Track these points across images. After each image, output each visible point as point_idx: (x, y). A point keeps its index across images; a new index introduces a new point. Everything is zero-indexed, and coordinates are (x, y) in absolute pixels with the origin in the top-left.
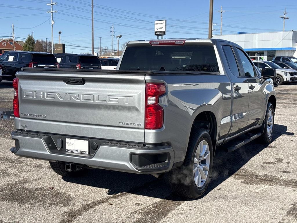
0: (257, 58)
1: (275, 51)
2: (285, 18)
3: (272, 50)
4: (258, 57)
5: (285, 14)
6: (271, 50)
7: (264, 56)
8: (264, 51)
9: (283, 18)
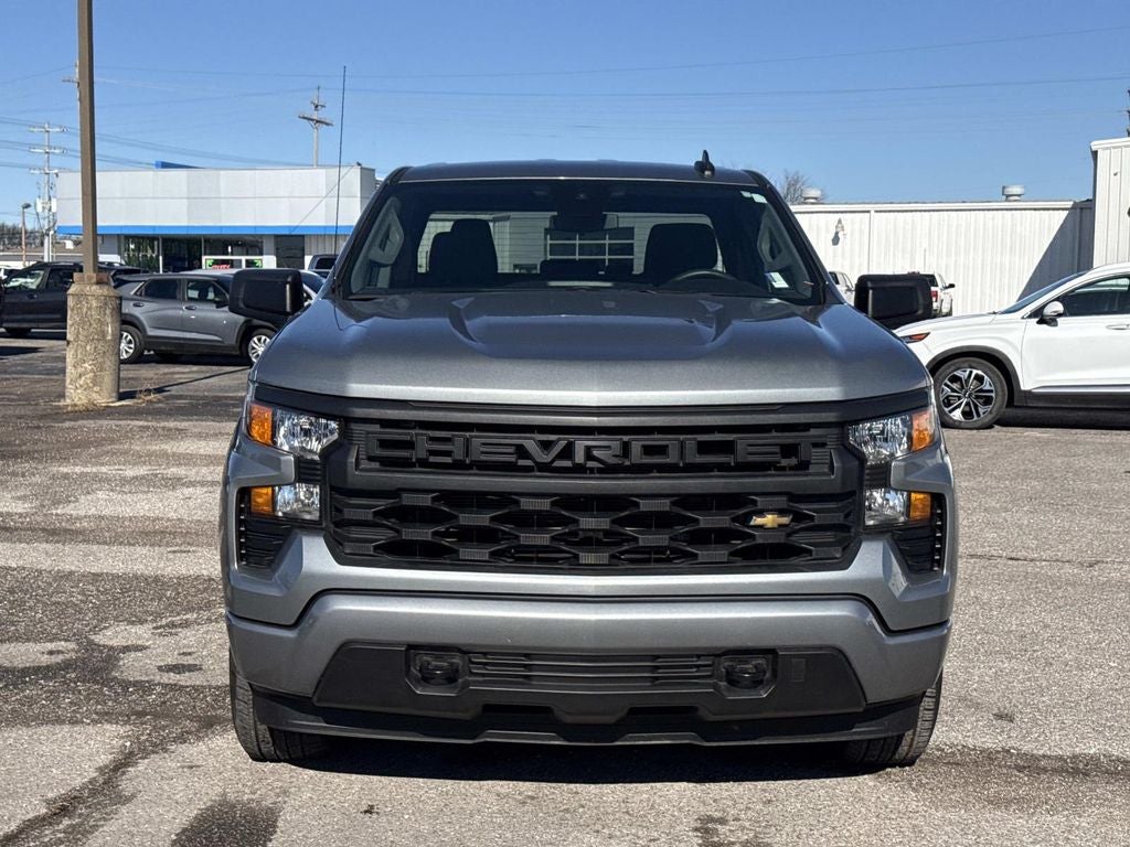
0: (240, 261)
1: (303, 236)
2: (317, 122)
3: (293, 233)
4: (244, 258)
5: (317, 106)
6: (287, 233)
7: (261, 254)
8: (262, 236)
9: (312, 120)
